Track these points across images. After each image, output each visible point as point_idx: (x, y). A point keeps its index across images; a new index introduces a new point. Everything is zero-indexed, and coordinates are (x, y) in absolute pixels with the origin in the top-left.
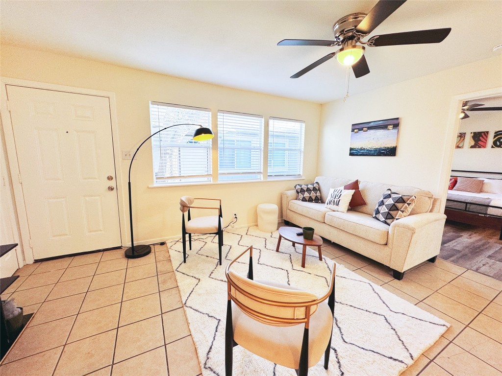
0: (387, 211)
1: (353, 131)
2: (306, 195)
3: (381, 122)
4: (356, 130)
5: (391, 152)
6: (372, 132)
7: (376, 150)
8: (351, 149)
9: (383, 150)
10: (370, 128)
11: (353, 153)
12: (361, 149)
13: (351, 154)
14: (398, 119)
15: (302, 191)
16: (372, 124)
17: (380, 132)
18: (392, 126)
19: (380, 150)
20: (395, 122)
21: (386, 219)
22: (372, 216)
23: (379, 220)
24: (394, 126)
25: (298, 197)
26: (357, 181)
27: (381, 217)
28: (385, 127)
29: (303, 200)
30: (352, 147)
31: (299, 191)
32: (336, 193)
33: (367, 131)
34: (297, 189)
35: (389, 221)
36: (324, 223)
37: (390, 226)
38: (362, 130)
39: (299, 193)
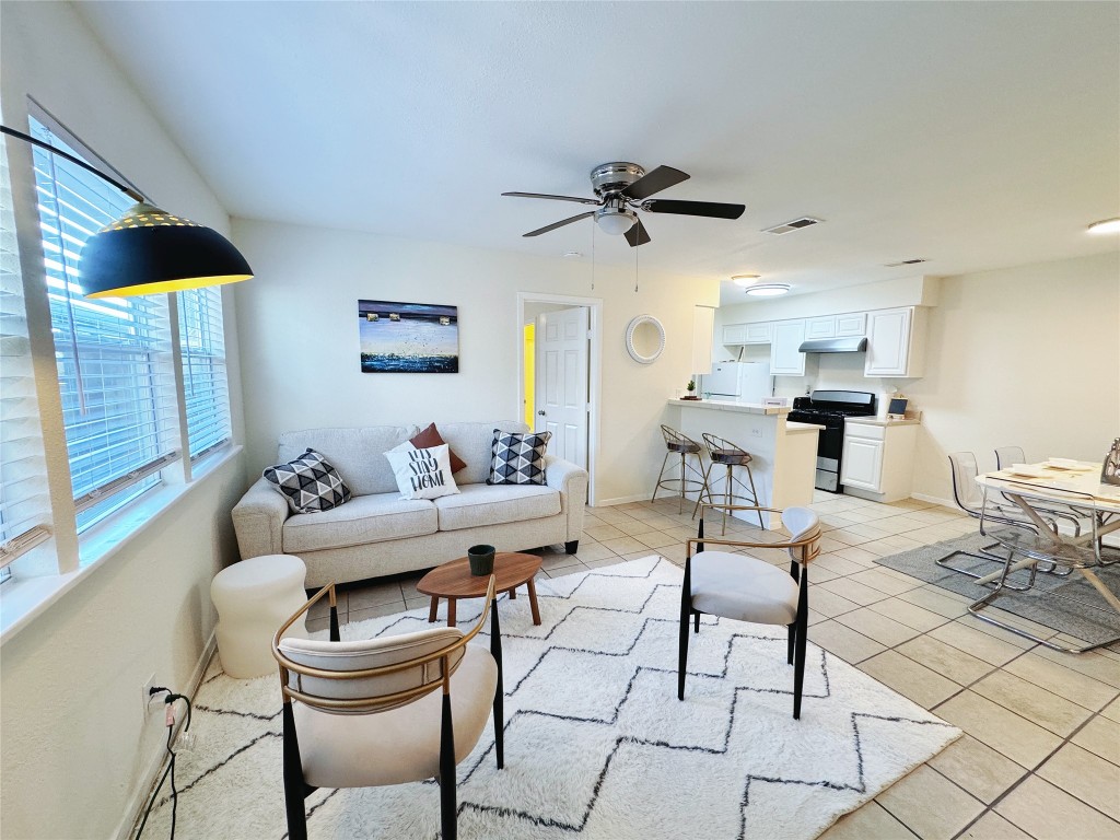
0: (528, 463)
1: (363, 314)
2: (323, 489)
3: (426, 308)
4: (371, 315)
5: (450, 365)
6: (410, 324)
7: (424, 360)
8: (364, 358)
9: (438, 361)
12: (392, 357)
13: (365, 369)
14: (455, 307)
17: (427, 328)
18: (447, 320)
19: (431, 360)
20: (451, 312)
22: (489, 483)
23: (516, 483)
24: (451, 320)
25: (299, 505)
26: (433, 425)
27: (521, 477)
28: (435, 319)
29: (324, 506)
30: (367, 352)
31: (295, 484)
32: (420, 459)
33: (398, 320)
34: (281, 482)
35: (537, 478)
36: (439, 531)
37: (546, 484)
38: (388, 317)
39: (297, 491)
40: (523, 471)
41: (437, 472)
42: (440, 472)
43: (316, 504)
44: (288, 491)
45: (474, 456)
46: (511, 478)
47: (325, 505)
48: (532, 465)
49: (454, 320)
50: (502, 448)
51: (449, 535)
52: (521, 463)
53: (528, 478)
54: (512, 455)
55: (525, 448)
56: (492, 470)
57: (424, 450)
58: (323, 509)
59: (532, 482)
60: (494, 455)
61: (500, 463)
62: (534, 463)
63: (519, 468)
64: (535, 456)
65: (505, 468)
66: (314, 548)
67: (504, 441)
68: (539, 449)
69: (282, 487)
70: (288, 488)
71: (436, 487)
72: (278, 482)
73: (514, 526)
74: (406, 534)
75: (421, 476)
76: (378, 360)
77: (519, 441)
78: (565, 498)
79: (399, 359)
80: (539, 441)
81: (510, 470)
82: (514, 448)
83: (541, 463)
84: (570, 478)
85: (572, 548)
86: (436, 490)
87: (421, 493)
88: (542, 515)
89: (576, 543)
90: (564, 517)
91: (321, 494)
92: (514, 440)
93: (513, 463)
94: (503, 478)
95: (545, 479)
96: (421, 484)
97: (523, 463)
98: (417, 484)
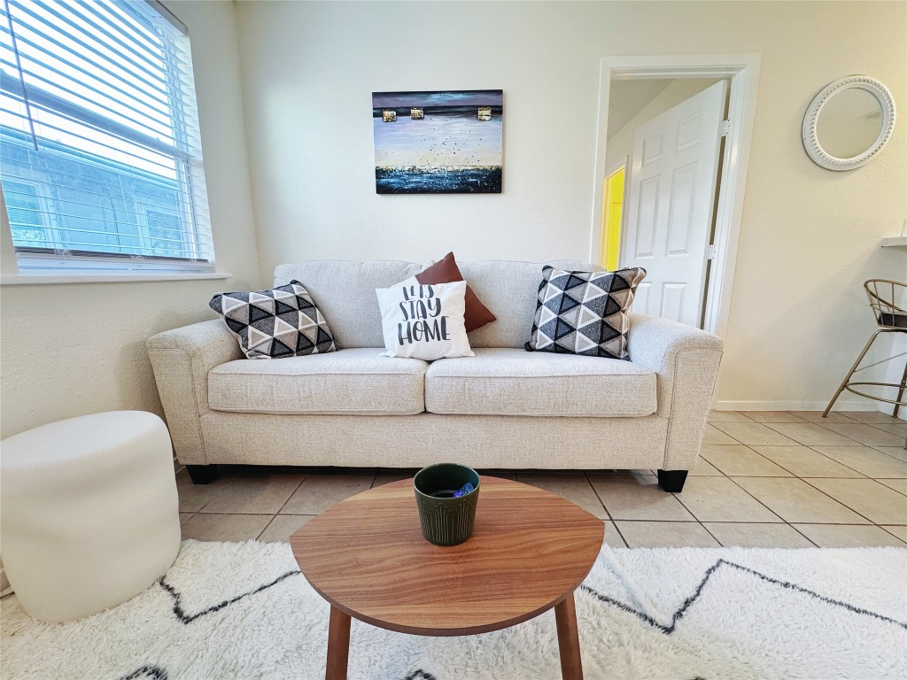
0: (597, 318)
1: (378, 113)
2: (282, 328)
3: (460, 96)
4: (387, 114)
5: (491, 182)
6: (437, 121)
7: (455, 174)
8: (380, 173)
9: (473, 176)
10: (431, 111)
11: (387, 184)
12: (413, 172)
13: (383, 189)
14: (500, 92)
15: (257, 315)
16: (434, 100)
17: (460, 125)
18: (488, 112)
20: (493, 100)
21: (601, 341)
22: (529, 348)
23: (574, 353)
24: (493, 112)
25: (246, 346)
26: (451, 257)
27: (582, 341)
28: (470, 112)
29: (276, 352)
30: (383, 166)
31: (243, 317)
32: (417, 297)
33: (421, 118)
34: (225, 311)
35: (611, 346)
36: (425, 412)
37: (628, 358)
38: (408, 114)
39: (245, 326)
40: (584, 331)
41: (439, 319)
42: (443, 319)
43: (266, 348)
44: (235, 325)
45: (509, 306)
46: (564, 342)
47: (278, 350)
48: (603, 323)
49: (497, 111)
50: (554, 292)
51: (443, 422)
52: (584, 317)
53: (594, 345)
54: (568, 303)
55: (592, 293)
56: (535, 328)
57: (425, 288)
58: (273, 355)
59: (601, 353)
60: (540, 304)
61: (548, 316)
62: (609, 320)
63: (580, 326)
64: (611, 307)
65: (554, 325)
66: (244, 408)
67: (556, 282)
68: (619, 296)
69: (228, 319)
70: (233, 321)
71: (433, 342)
72: (221, 312)
73: (559, 425)
74: (372, 408)
75: (412, 322)
76: (397, 176)
77: (584, 282)
78: (668, 387)
79: (421, 173)
80: (620, 283)
81: (563, 329)
82: (573, 293)
83: (621, 321)
84: (682, 350)
85: (672, 481)
86: (433, 347)
87: (410, 348)
88: (615, 413)
89: (682, 475)
90: (661, 423)
91: (276, 334)
92: (574, 280)
93: (569, 317)
94: (550, 341)
95: (626, 349)
96: (411, 335)
97: (587, 317)
98: (404, 334)
